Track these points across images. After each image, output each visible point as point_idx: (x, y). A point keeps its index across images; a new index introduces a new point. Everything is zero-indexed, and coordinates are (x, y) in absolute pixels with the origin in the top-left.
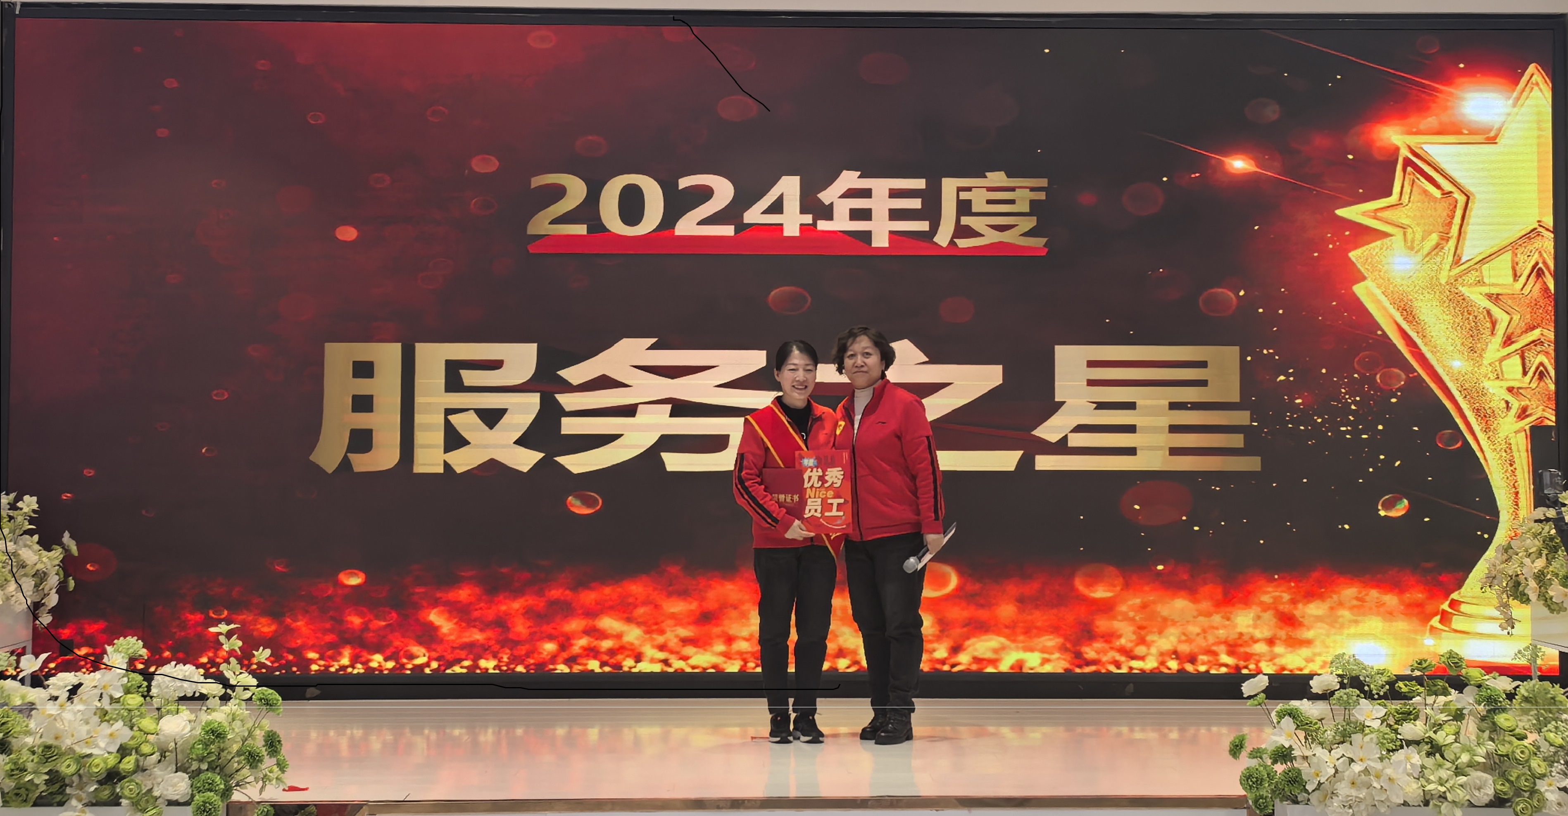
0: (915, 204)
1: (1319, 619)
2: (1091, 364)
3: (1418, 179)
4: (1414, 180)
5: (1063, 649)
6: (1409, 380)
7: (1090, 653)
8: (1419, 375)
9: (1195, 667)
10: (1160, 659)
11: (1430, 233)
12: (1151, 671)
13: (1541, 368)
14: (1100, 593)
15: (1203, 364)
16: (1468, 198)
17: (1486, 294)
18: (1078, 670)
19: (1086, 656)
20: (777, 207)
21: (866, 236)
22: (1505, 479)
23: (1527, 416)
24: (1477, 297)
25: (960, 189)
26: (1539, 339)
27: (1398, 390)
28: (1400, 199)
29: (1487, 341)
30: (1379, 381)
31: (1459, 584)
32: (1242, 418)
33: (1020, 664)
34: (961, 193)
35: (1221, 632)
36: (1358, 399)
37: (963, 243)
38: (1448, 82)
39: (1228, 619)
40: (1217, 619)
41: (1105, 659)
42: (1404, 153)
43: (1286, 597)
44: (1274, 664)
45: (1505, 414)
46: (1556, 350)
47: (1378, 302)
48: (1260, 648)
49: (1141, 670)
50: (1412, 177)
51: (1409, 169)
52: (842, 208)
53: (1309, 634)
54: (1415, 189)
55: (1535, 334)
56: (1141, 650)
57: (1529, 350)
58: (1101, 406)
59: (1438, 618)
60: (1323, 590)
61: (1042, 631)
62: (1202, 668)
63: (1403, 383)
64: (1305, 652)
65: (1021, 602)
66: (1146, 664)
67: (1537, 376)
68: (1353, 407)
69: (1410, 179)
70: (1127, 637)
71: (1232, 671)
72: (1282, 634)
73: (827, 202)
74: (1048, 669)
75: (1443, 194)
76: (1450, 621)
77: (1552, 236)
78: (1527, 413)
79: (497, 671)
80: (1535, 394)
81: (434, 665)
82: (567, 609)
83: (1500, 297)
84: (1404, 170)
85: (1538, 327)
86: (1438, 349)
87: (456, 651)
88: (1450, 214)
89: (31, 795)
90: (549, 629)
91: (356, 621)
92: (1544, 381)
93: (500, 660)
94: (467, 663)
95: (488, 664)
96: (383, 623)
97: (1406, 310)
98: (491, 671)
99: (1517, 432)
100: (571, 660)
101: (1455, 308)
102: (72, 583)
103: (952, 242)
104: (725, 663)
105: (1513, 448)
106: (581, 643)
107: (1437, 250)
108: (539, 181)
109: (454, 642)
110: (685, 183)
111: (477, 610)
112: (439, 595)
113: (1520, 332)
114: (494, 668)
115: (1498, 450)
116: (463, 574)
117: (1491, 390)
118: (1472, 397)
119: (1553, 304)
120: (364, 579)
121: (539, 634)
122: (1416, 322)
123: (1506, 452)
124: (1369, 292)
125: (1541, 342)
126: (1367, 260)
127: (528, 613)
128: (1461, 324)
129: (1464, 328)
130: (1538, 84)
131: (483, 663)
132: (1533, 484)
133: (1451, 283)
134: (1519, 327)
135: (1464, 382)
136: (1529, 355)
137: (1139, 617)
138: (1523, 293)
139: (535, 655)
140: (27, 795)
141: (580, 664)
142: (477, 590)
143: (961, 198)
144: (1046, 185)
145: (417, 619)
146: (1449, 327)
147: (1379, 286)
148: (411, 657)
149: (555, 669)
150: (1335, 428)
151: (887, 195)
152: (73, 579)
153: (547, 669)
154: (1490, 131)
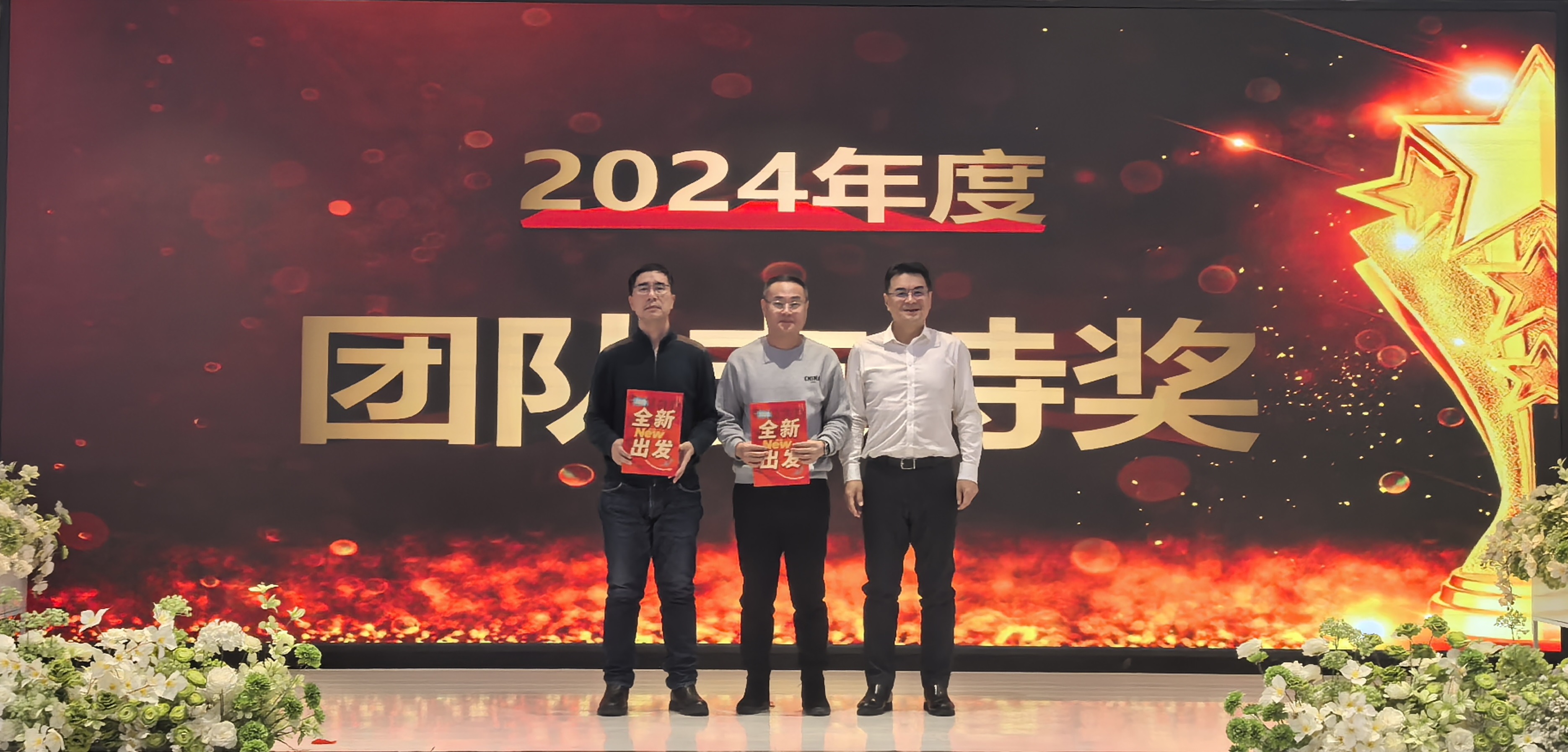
0: (912, 180)
1: (1319, 594)
3: (1421, 158)
4: (1416, 160)
5: (1060, 622)
6: (1410, 358)
7: (1086, 627)
8: (1421, 353)
9: (1194, 642)
10: (1158, 634)
11: (1432, 212)
12: (1148, 645)
13: (1544, 347)
14: (1098, 567)
16: (1471, 177)
17: (1489, 273)
18: (1075, 645)
19: (1082, 630)
20: (772, 183)
21: (862, 212)
22: (1507, 457)
23: (1530, 394)
24: (1480, 278)
25: (957, 166)
26: (1542, 318)
27: (1399, 368)
28: (1402, 178)
29: (1489, 319)
30: (1380, 359)
31: (1460, 561)
34: (957, 170)
35: (1220, 607)
36: (1359, 376)
37: (959, 219)
38: (1452, 62)
39: (1227, 594)
40: (1216, 594)
41: (1101, 634)
42: (1406, 132)
43: (1286, 572)
44: (1274, 640)
45: (1507, 393)
46: (1559, 329)
47: (1379, 281)
48: (1259, 623)
49: (1138, 644)
50: (1414, 156)
51: (1411, 148)
52: (838, 184)
53: (1309, 610)
54: (1417, 166)
55: (1538, 313)
56: (1138, 625)
57: (1532, 329)
59: (1439, 594)
60: (1323, 566)
61: (1038, 605)
62: (1201, 643)
63: (1404, 361)
64: (1305, 628)
65: (1018, 575)
66: (1143, 639)
67: (1539, 355)
68: (1354, 385)
69: (1412, 158)
70: (1124, 612)
71: (1228, 647)
72: (1281, 609)
73: (822, 179)
74: (1044, 642)
75: (1445, 173)
76: (1452, 597)
77: (1555, 215)
78: (1530, 391)
79: (489, 642)
80: (1537, 373)
81: (426, 635)
82: (558, 580)
83: (1503, 276)
84: (1406, 149)
85: (1540, 307)
86: (1440, 326)
87: (447, 621)
88: (1452, 193)
89: (88, 741)
90: (541, 600)
91: (347, 590)
92: (1548, 361)
93: (491, 630)
94: (458, 633)
95: (480, 635)
96: (375, 593)
97: (1407, 289)
98: (482, 641)
99: (1519, 410)
100: (563, 631)
101: (1457, 287)
102: (66, 552)
103: (948, 219)
104: (718, 635)
105: (1515, 426)
106: (573, 614)
107: (1439, 229)
108: (532, 157)
109: (445, 612)
110: (678, 159)
111: (469, 581)
112: (431, 565)
113: (1523, 310)
114: (486, 639)
115: (1500, 428)
116: (456, 545)
117: (1494, 369)
118: (1473, 375)
119: (1556, 282)
120: (356, 550)
121: (530, 605)
122: (1418, 300)
123: (1508, 429)
124: (1369, 269)
125: (1544, 321)
126: (1368, 238)
127: (520, 583)
128: (1464, 302)
129: (1466, 306)
130: (1540, 65)
131: (474, 633)
132: (1535, 461)
133: (1454, 262)
134: (1521, 306)
135: (1466, 360)
136: (1531, 334)
137: (1137, 591)
138: (1525, 273)
139: (527, 626)
140: (85, 741)
141: (571, 635)
142: (469, 561)
143: (958, 175)
144: (1043, 162)
145: (409, 589)
146: (1451, 306)
147: (1380, 264)
148: (402, 627)
149: (547, 640)
150: (1336, 405)
151: (883, 172)
152: (67, 548)
153: (539, 639)
154: (1493, 112)
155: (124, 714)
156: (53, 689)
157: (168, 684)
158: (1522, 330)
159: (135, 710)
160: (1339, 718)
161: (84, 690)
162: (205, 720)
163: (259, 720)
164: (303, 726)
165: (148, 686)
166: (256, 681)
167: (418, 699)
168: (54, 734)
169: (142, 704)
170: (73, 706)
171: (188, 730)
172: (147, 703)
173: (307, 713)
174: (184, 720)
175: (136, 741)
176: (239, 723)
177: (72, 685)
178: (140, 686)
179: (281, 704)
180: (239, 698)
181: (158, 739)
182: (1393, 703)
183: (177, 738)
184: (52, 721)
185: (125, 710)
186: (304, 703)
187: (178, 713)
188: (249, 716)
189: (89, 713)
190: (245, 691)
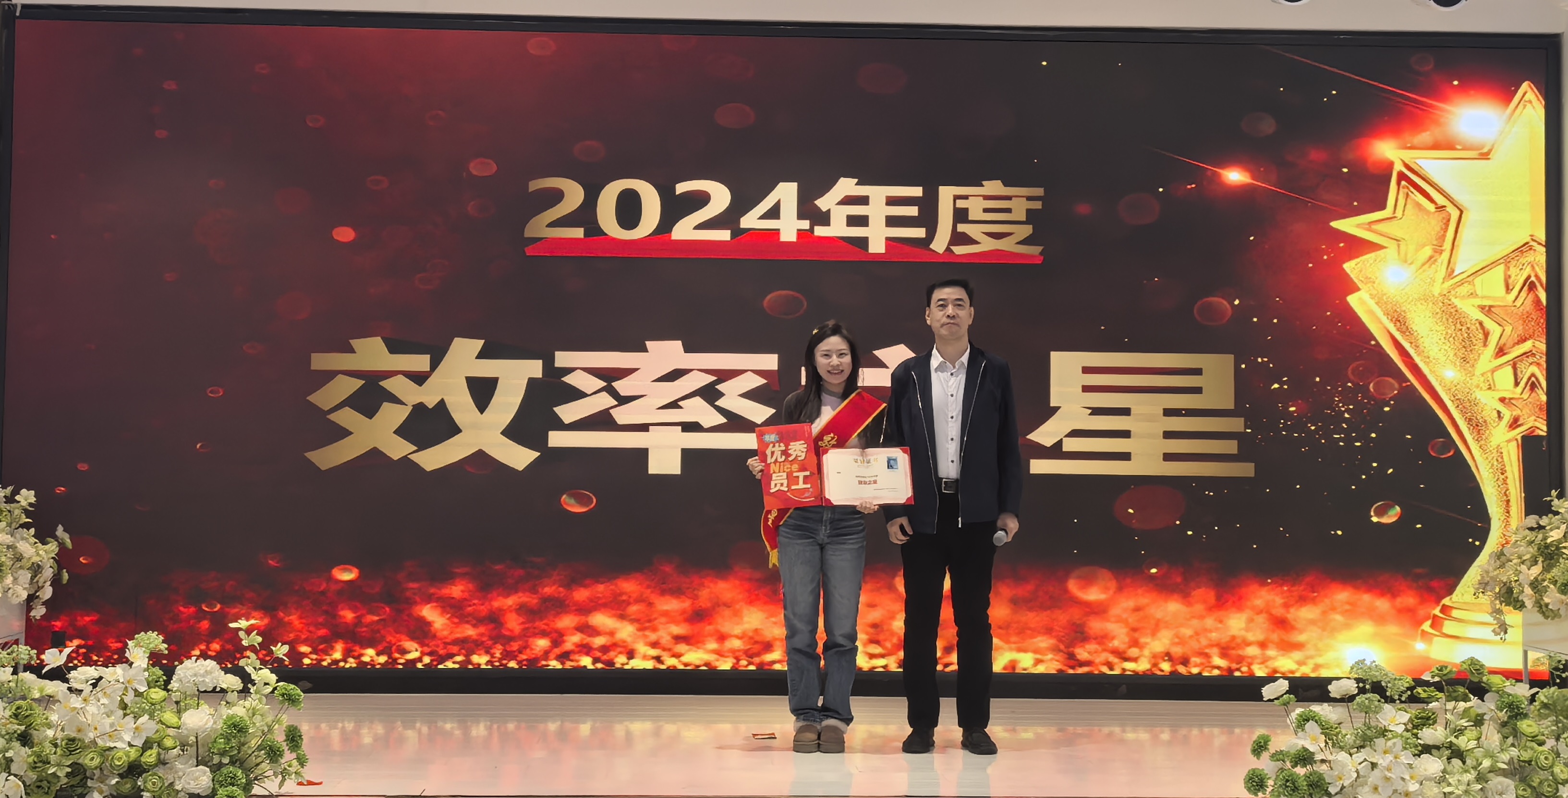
0: (913, 211)
1: (1312, 622)
2: (1086, 370)
3: (1412, 192)
4: (1407, 194)
5: (1055, 650)
6: (1402, 390)
7: (1082, 654)
8: (1412, 384)
9: (1187, 669)
10: (1153, 661)
11: (1424, 246)
12: (1143, 672)
13: (1533, 379)
14: (1094, 595)
15: (1198, 372)
16: (1461, 212)
17: (1479, 306)
18: (1071, 671)
19: (1079, 657)
20: (774, 213)
21: (863, 242)
22: (1497, 487)
23: (1520, 426)
24: (1471, 310)
25: (956, 198)
26: (1531, 351)
27: (1391, 399)
28: (1394, 212)
29: (1480, 352)
30: (1372, 390)
31: (1450, 590)
32: (1236, 424)
33: (1013, 664)
34: (958, 201)
35: (1214, 634)
36: (1351, 407)
37: (959, 250)
38: (1443, 98)
39: (1221, 622)
40: (1209, 622)
41: (1097, 661)
42: (1398, 167)
43: (1279, 601)
44: (1267, 667)
45: (1496, 424)
46: (1547, 362)
47: (1371, 313)
48: (1252, 651)
49: (1133, 671)
50: (1406, 190)
51: (1403, 183)
52: (840, 215)
53: (1301, 638)
54: (1409, 201)
55: (1527, 346)
56: (1133, 652)
57: (1521, 362)
58: (1096, 411)
59: (1429, 623)
60: (1315, 594)
61: (1036, 632)
62: (1195, 671)
63: (1396, 392)
64: (1297, 655)
65: (1015, 603)
66: (1138, 666)
67: (1528, 387)
68: (1347, 415)
69: (1404, 193)
70: (1120, 639)
71: (1225, 673)
72: (1275, 637)
73: (824, 210)
74: (1041, 669)
75: (1436, 208)
76: (1442, 626)
77: (1544, 249)
78: (1519, 423)
79: (489, 667)
80: (1526, 404)
81: (427, 660)
82: (560, 606)
83: (1492, 309)
84: (1399, 184)
85: (1529, 339)
86: (1431, 359)
87: (449, 647)
88: (1444, 227)
89: (52, 788)
90: (541, 625)
91: (349, 615)
92: (1536, 392)
93: (492, 656)
94: (459, 658)
95: (481, 660)
96: (376, 618)
97: (1399, 321)
98: (483, 667)
99: (1509, 441)
100: (563, 657)
101: (1447, 320)
102: (66, 576)
103: (948, 249)
104: (717, 660)
105: (1504, 457)
106: (573, 640)
107: (1430, 262)
108: (536, 185)
109: (446, 638)
110: (681, 188)
111: (470, 606)
112: (432, 591)
113: (1512, 344)
114: (487, 664)
115: (1490, 459)
116: (457, 570)
117: (1483, 401)
118: (1464, 407)
119: (1544, 316)
120: (358, 575)
121: (531, 630)
122: (1410, 332)
123: (1497, 460)
124: (1362, 302)
125: (1533, 354)
126: (1361, 271)
127: (521, 609)
128: (1454, 335)
129: (1456, 338)
130: (1530, 102)
131: (475, 659)
132: (1524, 492)
133: (1445, 295)
134: (1510, 340)
135: (1456, 392)
136: (1521, 366)
137: (1132, 620)
138: (1515, 306)
139: (528, 651)
140: (49, 788)
141: (572, 661)
142: (471, 586)
143: (958, 206)
144: (1042, 194)
145: (410, 615)
146: (1442, 338)
147: (1372, 297)
148: (404, 652)
149: (549, 666)
150: (1328, 436)
151: (884, 201)
152: (67, 572)
153: (540, 665)
154: (1483, 148)
155: (90, 760)
156: (15, 732)
157: (136, 728)
158: (1511, 363)
159: (102, 756)
160: (1374, 765)
161: (50, 733)
162: (178, 765)
163: (237, 764)
164: (285, 769)
165: (116, 730)
166: (233, 724)
167: (418, 725)
168: (14, 781)
169: (110, 749)
170: (35, 752)
171: (159, 777)
172: (115, 747)
173: (288, 756)
174: (156, 765)
175: (105, 788)
176: (216, 769)
177: (37, 728)
178: (108, 729)
179: (260, 748)
180: (215, 741)
181: (128, 786)
182: (1427, 749)
183: (148, 783)
184: (14, 768)
185: (91, 755)
186: (285, 747)
187: (150, 757)
188: (226, 760)
189: (53, 758)
190: (221, 734)
